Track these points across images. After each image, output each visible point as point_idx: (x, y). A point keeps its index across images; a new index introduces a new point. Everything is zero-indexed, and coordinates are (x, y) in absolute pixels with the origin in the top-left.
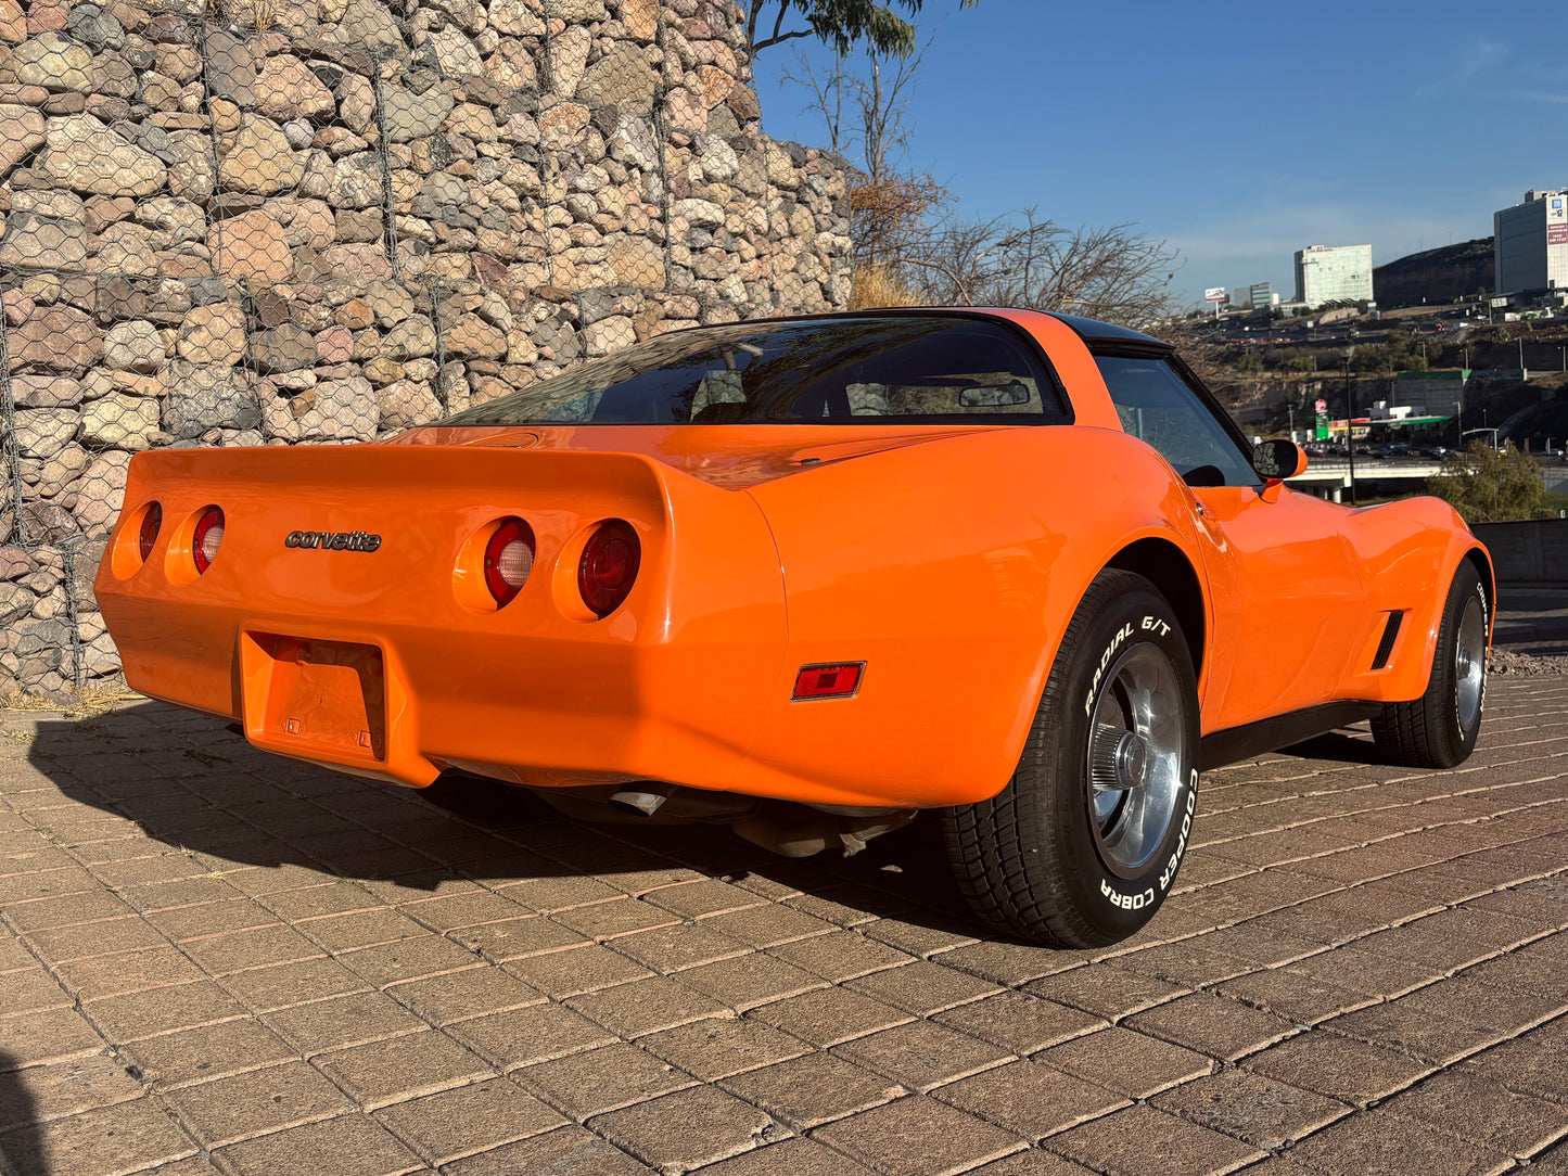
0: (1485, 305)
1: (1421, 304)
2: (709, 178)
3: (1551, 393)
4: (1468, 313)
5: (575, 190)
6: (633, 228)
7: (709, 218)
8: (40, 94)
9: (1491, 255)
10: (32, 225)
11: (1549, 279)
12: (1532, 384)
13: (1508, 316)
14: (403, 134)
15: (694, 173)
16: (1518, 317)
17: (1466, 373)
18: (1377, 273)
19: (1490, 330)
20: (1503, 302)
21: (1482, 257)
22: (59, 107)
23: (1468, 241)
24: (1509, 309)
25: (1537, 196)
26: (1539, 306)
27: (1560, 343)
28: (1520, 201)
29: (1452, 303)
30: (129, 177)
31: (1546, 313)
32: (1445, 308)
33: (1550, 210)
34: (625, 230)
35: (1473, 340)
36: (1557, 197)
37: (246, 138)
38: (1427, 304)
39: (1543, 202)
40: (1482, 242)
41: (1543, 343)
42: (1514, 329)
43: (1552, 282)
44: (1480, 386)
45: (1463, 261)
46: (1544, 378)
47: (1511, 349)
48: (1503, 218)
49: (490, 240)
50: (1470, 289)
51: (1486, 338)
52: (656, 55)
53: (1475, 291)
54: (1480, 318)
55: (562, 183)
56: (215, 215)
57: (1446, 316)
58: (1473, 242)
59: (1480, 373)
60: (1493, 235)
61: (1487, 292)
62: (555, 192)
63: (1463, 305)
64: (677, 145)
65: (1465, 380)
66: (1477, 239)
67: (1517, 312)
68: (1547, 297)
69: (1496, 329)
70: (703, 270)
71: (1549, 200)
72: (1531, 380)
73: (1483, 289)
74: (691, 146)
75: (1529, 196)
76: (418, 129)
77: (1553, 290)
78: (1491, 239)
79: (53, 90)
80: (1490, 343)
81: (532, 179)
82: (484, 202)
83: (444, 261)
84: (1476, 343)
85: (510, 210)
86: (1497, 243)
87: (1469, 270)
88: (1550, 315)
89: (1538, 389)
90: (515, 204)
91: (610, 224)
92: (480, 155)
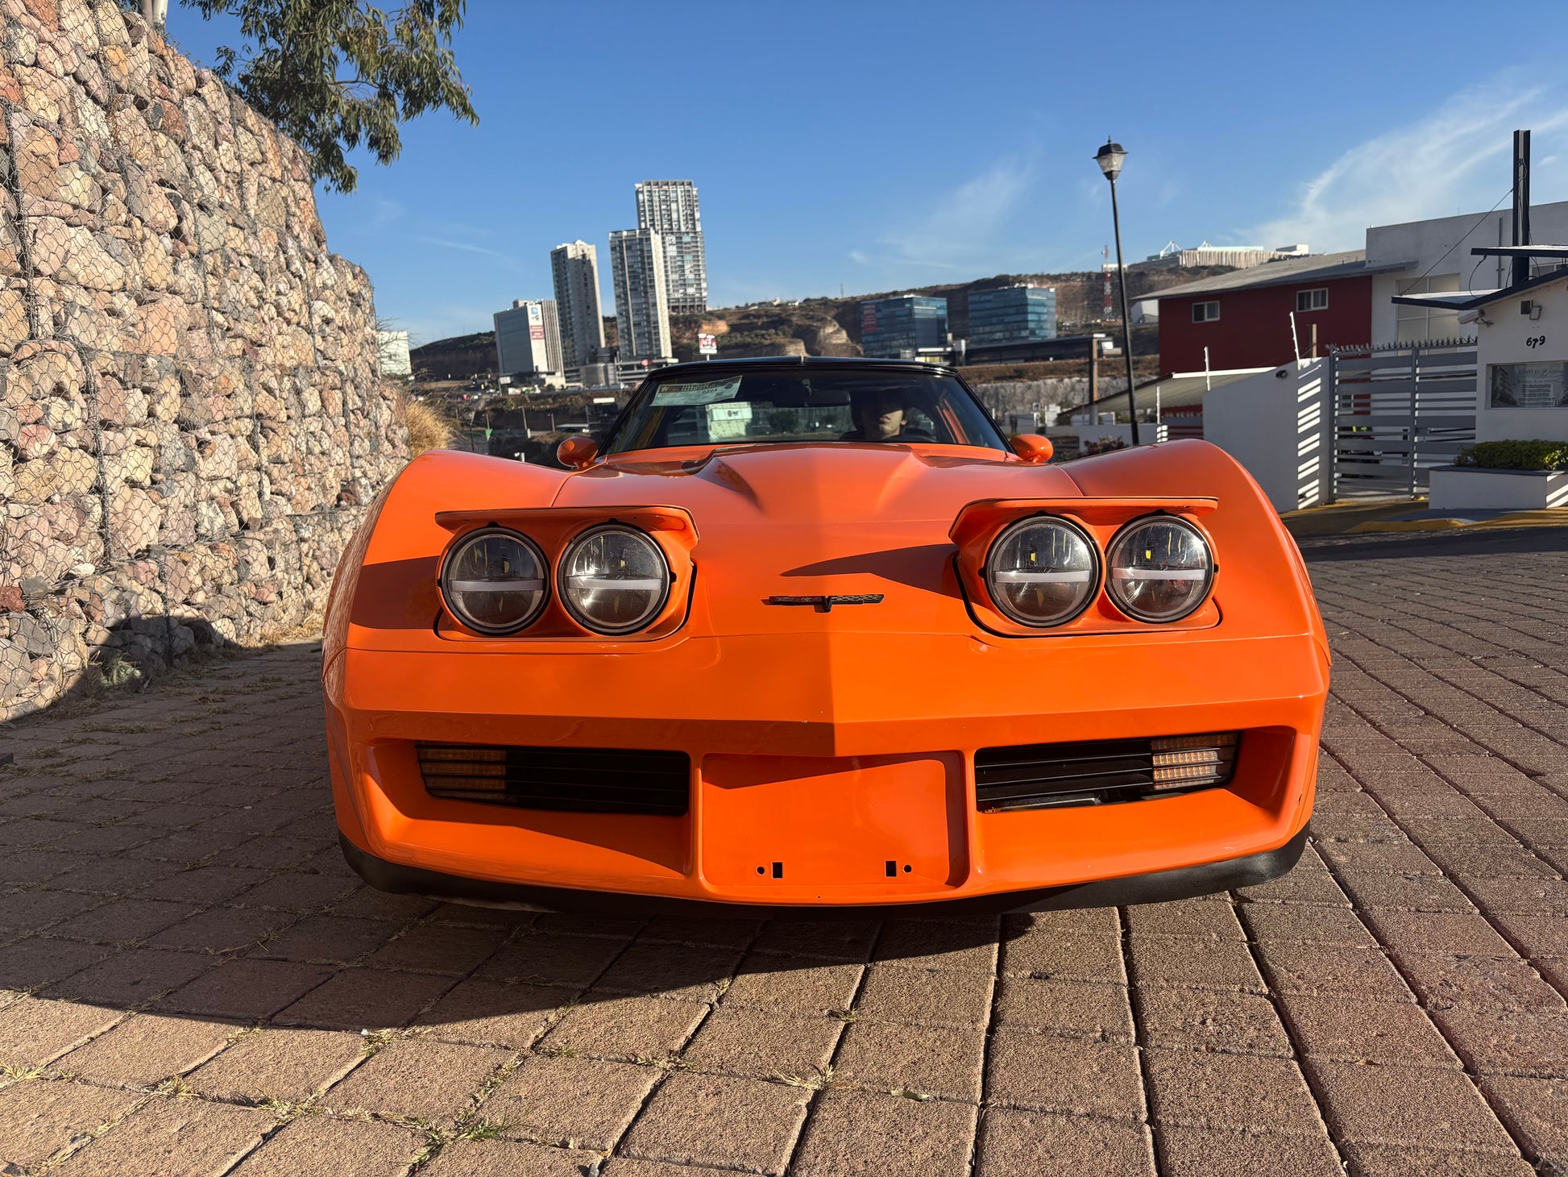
0: (495, 383)
1: (447, 379)
2: (325, 286)
3: (548, 447)
4: (483, 387)
5: (279, 293)
6: (302, 323)
7: (329, 316)
8: (69, 210)
9: (493, 345)
10: (77, 313)
11: (535, 365)
12: (535, 440)
13: (511, 391)
14: (208, 247)
15: (318, 283)
16: (518, 391)
17: (489, 432)
18: (414, 354)
19: (502, 400)
20: (508, 380)
21: (487, 346)
22: (77, 221)
23: (475, 333)
24: (510, 385)
25: (521, 304)
26: (529, 384)
27: (549, 411)
28: (509, 307)
29: (469, 378)
30: (110, 277)
31: (534, 389)
32: (466, 383)
33: (530, 316)
34: (298, 324)
35: (490, 407)
36: (534, 306)
37: (147, 244)
38: (452, 379)
39: (525, 309)
40: (485, 334)
41: (538, 411)
42: (518, 400)
43: (537, 367)
44: (499, 441)
45: (475, 348)
46: (542, 437)
47: (516, 415)
48: (500, 318)
49: (248, 330)
50: (482, 370)
51: (500, 406)
52: (285, 192)
53: (484, 371)
54: (491, 391)
55: (274, 289)
56: (140, 302)
57: (467, 389)
58: (479, 334)
59: (498, 432)
60: (493, 329)
61: (494, 372)
62: (270, 295)
63: (479, 381)
64: (310, 261)
65: (488, 437)
66: (482, 332)
67: (516, 387)
68: (535, 377)
69: (505, 399)
70: (330, 354)
71: (529, 308)
72: (533, 438)
73: (490, 370)
74: (316, 262)
75: (516, 303)
76: (216, 244)
77: (538, 373)
78: (491, 334)
79: (75, 207)
80: (502, 411)
81: (260, 285)
82: (244, 301)
83: (233, 344)
84: (493, 410)
85: (253, 307)
86: (497, 335)
87: (479, 355)
88: (538, 391)
89: (539, 444)
90: (256, 303)
91: (295, 320)
92: (241, 265)
